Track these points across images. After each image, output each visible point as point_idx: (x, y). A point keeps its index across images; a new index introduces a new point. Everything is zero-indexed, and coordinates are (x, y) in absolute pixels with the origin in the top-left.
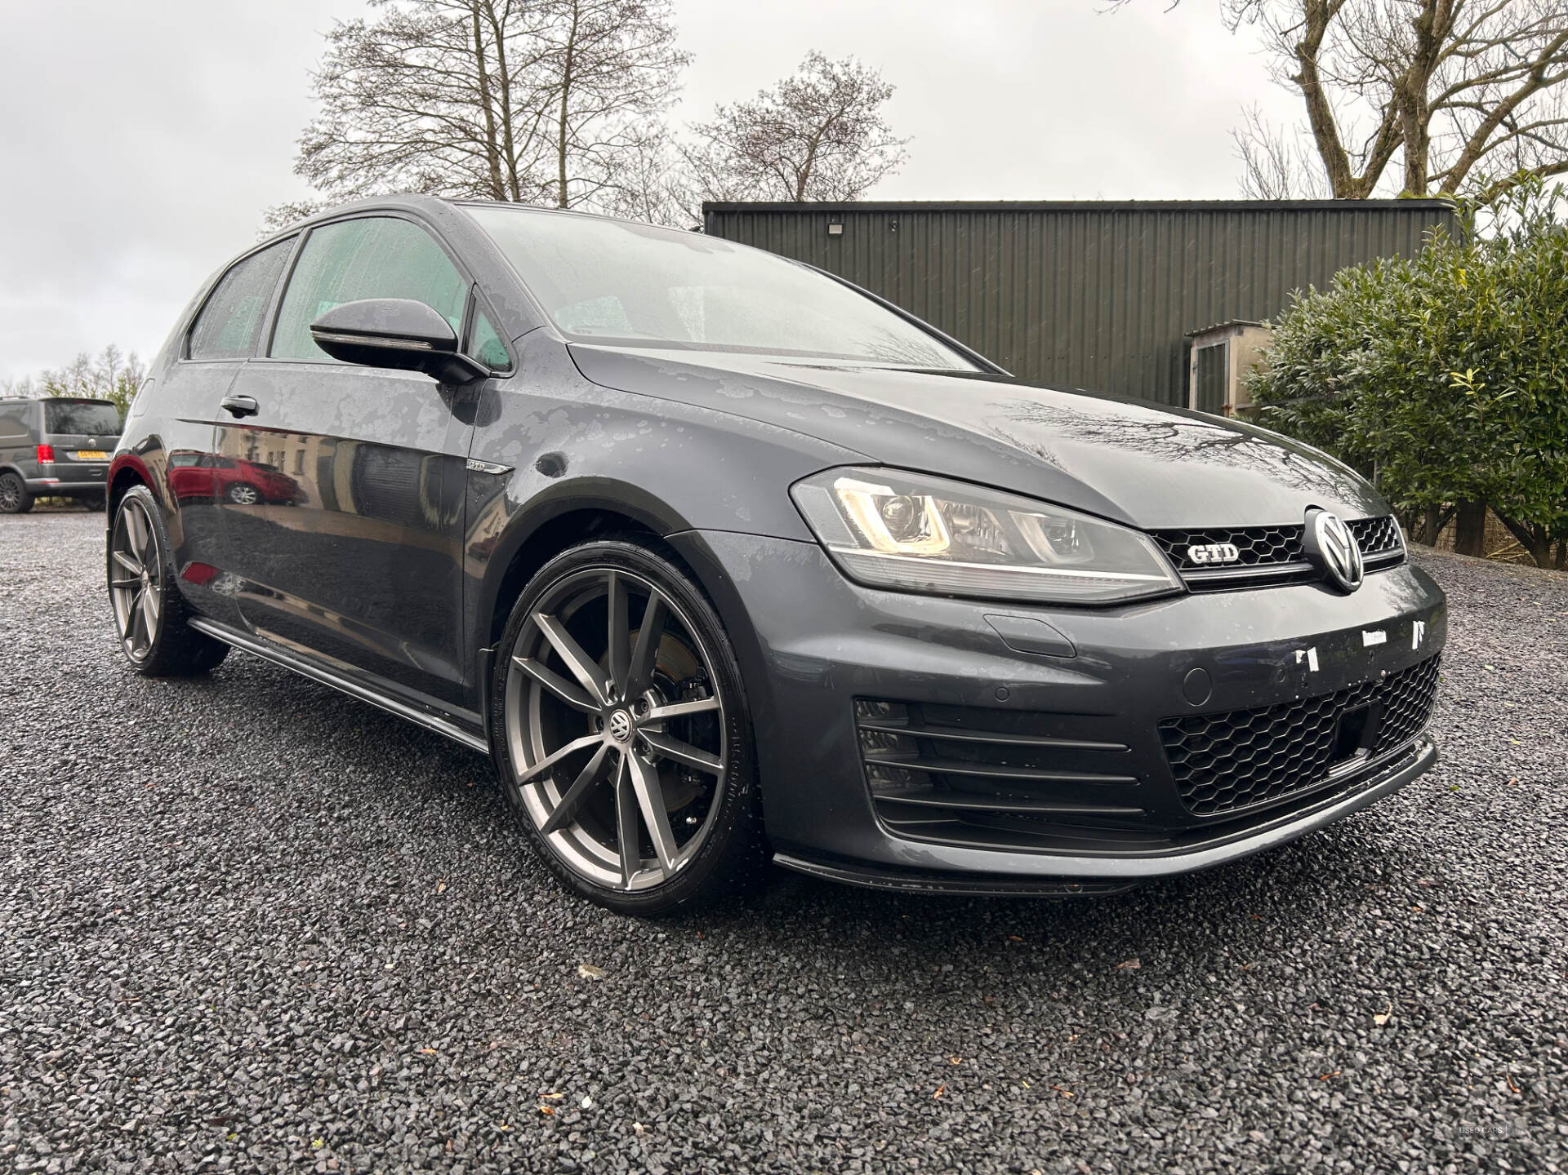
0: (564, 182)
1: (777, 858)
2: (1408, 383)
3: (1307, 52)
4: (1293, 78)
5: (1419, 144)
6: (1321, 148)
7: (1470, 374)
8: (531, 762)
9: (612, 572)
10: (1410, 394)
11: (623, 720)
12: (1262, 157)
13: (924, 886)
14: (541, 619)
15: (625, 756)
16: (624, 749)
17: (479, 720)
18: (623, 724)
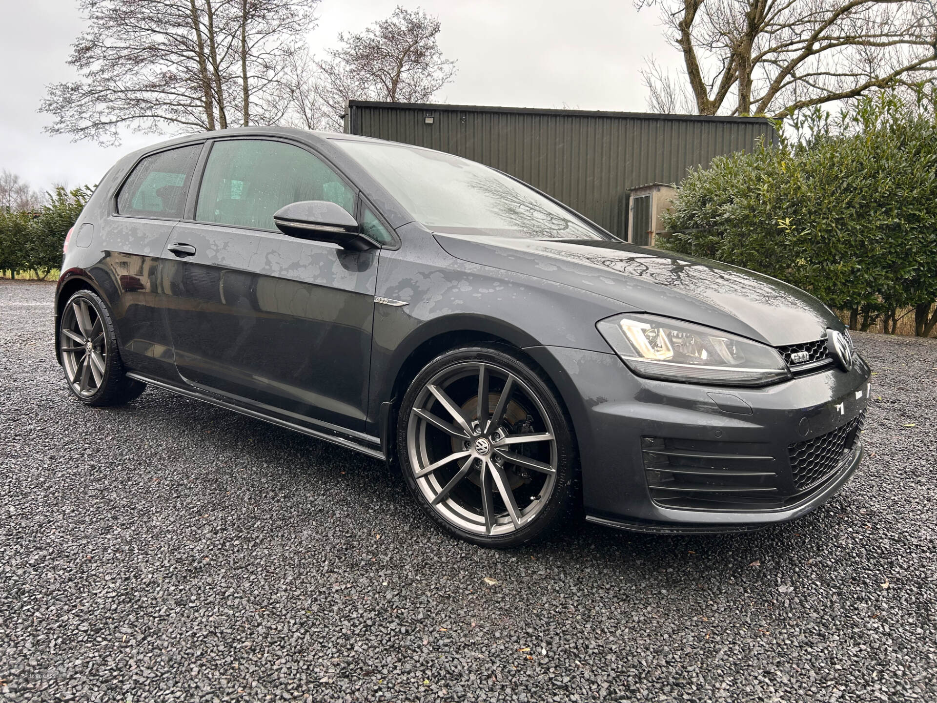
0: (245, 78)
2: (755, 224)
3: (685, 26)
4: (677, 41)
5: (746, 84)
6: (692, 82)
7: (787, 221)
8: (422, 466)
9: (482, 365)
10: (756, 229)
11: (484, 443)
12: (659, 86)
13: (672, 531)
14: (432, 389)
15: (486, 463)
16: (485, 459)
17: (378, 440)
18: (484, 445)
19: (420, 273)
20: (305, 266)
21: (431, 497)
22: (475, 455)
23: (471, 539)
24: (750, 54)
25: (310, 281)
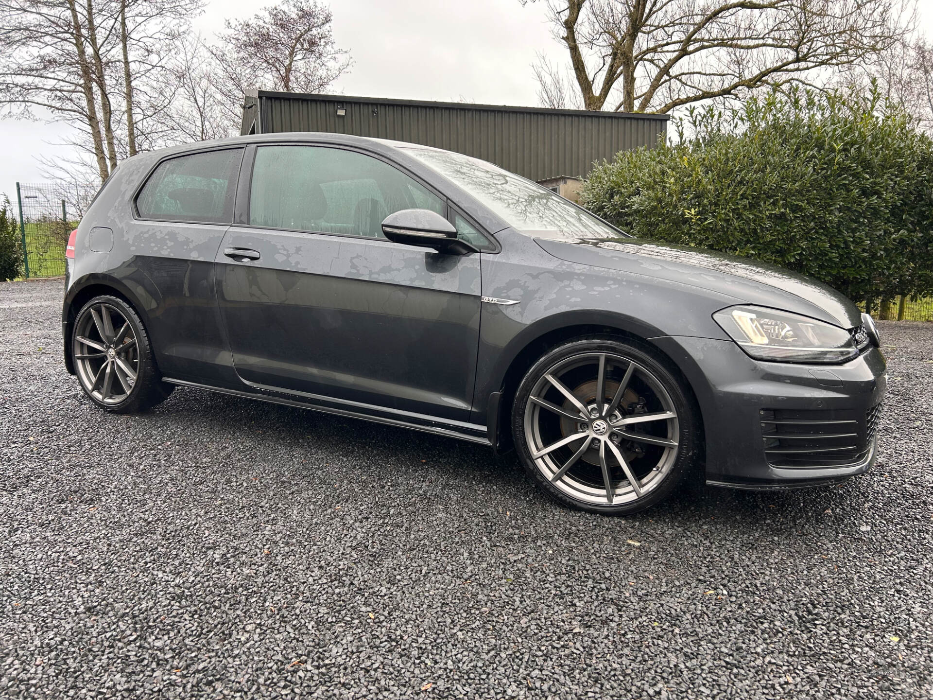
1: (708, 482)
2: (663, 214)
3: (570, 25)
4: (563, 38)
5: (630, 81)
6: (578, 78)
7: (693, 211)
10: (664, 220)
11: (601, 424)
14: (550, 378)
15: (605, 442)
16: (604, 438)
17: (484, 429)
18: (602, 426)
19: (529, 274)
20: (399, 270)
21: (550, 476)
22: (593, 435)
23: (593, 510)
24: (631, 52)
25: (408, 283)
